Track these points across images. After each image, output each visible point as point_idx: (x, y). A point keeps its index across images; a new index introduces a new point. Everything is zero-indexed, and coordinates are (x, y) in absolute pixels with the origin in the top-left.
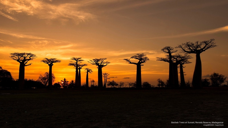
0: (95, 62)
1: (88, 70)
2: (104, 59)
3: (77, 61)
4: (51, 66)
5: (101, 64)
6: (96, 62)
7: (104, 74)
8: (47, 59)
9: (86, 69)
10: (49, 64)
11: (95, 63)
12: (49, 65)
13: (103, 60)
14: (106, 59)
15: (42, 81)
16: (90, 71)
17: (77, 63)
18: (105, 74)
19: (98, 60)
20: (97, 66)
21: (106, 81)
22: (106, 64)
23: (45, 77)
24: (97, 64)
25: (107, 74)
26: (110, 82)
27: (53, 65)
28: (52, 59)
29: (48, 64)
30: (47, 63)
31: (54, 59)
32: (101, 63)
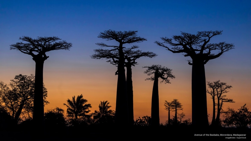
0: (181, 44)
1: (157, 70)
2: (211, 34)
3: (121, 44)
4: (40, 61)
5: (202, 51)
6: (184, 46)
7: (211, 86)
8: (29, 39)
9: (153, 68)
10: (36, 53)
11: (181, 47)
12: (35, 58)
13: (207, 38)
14: (218, 33)
15: (7, 103)
16: (166, 76)
17: (121, 48)
18: (218, 85)
19: (192, 39)
20: (190, 58)
21: (219, 110)
22: (220, 51)
23: (15, 90)
24: (190, 52)
25: (224, 86)
26: (233, 112)
27: (46, 58)
28: (43, 39)
29: (33, 55)
30: (31, 53)
31: (51, 39)
32: (203, 48)
